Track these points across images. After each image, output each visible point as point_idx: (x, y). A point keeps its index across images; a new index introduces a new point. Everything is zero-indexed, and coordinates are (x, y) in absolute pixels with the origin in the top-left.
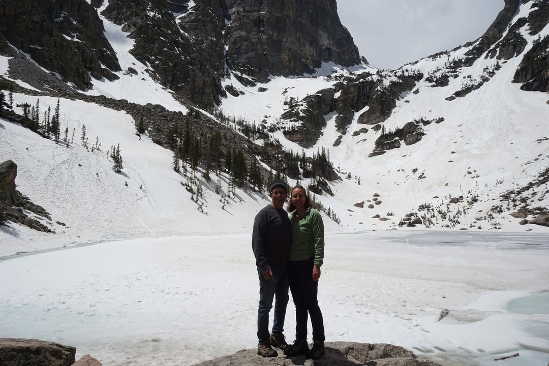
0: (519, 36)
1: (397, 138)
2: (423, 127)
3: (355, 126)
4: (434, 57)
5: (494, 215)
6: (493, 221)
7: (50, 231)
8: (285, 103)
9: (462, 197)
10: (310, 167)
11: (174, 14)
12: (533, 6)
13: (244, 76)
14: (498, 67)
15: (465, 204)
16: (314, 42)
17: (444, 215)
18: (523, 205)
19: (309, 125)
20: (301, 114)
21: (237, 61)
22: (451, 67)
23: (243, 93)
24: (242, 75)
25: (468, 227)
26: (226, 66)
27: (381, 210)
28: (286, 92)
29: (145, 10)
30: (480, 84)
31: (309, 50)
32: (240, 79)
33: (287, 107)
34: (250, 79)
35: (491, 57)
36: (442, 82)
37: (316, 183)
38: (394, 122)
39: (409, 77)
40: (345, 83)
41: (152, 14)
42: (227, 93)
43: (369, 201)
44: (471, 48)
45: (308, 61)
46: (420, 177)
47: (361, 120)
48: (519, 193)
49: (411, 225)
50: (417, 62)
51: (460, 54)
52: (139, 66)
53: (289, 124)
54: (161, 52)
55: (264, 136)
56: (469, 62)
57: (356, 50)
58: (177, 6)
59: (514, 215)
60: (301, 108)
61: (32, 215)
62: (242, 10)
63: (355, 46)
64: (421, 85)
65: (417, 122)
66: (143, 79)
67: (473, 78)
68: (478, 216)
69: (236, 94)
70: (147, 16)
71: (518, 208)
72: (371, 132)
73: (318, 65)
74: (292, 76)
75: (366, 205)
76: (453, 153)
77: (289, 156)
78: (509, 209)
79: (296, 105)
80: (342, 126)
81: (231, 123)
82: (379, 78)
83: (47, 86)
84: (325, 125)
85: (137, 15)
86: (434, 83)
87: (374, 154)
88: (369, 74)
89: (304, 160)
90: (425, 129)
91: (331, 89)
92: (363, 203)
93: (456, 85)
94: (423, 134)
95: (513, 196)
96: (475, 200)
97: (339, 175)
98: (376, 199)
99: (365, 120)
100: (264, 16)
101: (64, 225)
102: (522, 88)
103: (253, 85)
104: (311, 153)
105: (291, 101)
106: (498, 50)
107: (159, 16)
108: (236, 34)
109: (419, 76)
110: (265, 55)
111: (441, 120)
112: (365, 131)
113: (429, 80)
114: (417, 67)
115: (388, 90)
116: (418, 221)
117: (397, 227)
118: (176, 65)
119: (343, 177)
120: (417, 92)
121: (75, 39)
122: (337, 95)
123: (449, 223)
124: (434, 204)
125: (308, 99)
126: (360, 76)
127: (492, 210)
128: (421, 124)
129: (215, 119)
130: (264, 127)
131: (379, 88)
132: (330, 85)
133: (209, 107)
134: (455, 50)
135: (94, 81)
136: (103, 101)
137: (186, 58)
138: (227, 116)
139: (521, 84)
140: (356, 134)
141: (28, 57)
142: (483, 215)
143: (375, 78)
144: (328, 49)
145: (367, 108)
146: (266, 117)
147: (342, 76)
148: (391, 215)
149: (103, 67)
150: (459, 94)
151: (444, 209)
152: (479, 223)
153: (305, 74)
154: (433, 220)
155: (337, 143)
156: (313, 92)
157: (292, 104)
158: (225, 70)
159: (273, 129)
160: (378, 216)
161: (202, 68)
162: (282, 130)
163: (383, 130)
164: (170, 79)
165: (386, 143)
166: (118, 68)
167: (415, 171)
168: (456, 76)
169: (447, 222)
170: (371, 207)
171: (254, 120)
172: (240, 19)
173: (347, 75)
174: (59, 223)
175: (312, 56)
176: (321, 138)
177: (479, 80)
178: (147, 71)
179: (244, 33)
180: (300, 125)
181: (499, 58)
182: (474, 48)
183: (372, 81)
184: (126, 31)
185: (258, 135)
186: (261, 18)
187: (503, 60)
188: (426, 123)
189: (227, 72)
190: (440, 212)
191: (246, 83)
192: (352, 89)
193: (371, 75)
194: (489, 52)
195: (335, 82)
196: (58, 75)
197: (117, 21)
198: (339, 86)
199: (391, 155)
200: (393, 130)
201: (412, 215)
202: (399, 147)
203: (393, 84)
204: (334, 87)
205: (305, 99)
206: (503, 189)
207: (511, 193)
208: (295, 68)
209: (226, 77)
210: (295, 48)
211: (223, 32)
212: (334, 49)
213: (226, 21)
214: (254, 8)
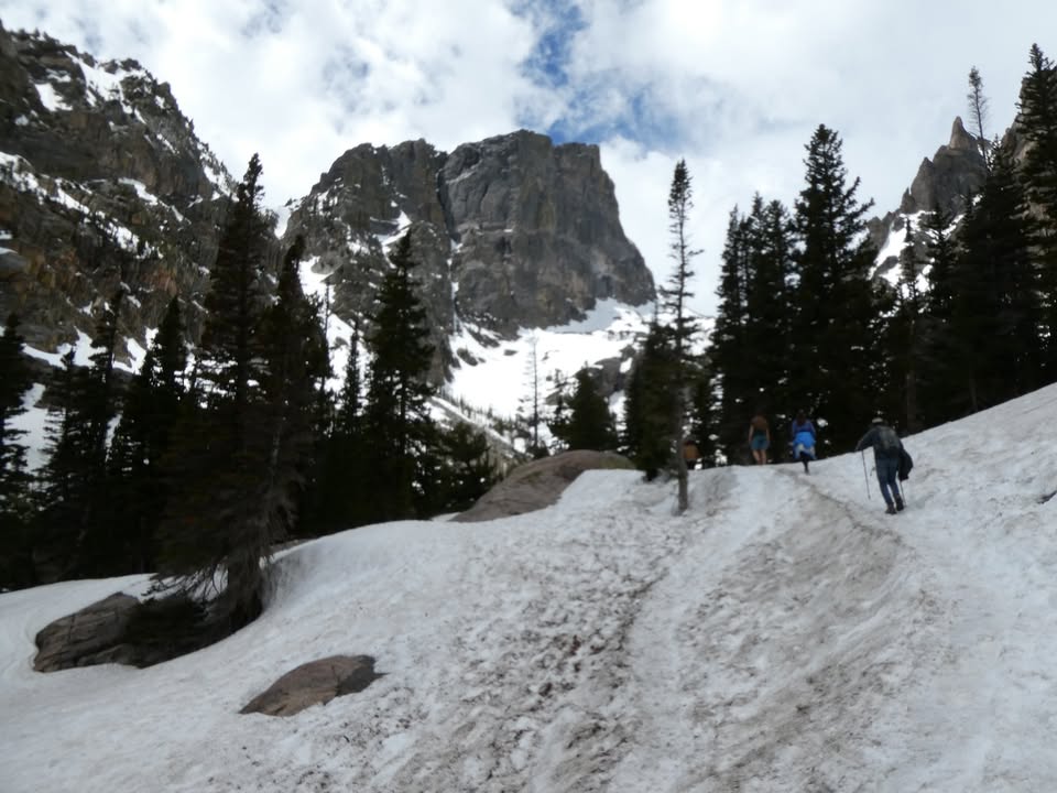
8: (549, 380)
11: (381, 239)
13: (484, 332)
16: (585, 270)
21: (471, 309)
23: (482, 361)
24: (480, 329)
26: (455, 317)
29: (344, 240)
31: (577, 283)
32: (477, 337)
33: (552, 385)
34: (491, 335)
40: (636, 347)
41: (355, 247)
42: (462, 362)
45: (576, 301)
57: (650, 277)
58: (384, 225)
62: (477, 227)
63: (647, 270)
69: (472, 362)
70: (349, 252)
73: (591, 305)
74: (553, 328)
79: (566, 383)
85: (333, 248)
91: (616, 357)
100: (511, 236)
103: (495, 344)
105: (557, 376)
107: (367, 250)
108: (471, 266)
110: (512, 297)
122: (626, 367)
130: (520, 419)
144: (607, 279)
157: (558, 380)
158: (455, 324)
172: (475, 243)
175: (582, 293)
179: (481, 265)
184: (319, 273)
185: (515, 432)
186: (507, 240)
189: (458, 326)
191: (487, 342)
195: (622, 344)
204: (620, 355)
208: (557, 313)
209: (456, 333)
210: (556, 282)
211: (450, 262)
212: (616, 278)
213: (453, 243)
214: (495, 224)
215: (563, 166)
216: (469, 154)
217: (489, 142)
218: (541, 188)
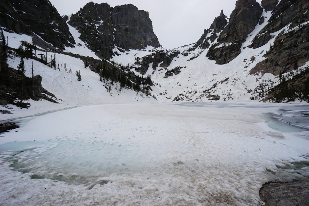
0: (208, 43)
1: (172, 72)
2: (180, 69)
3: (159, 68)
4: (184, 46)
5: (201, 97)
6: (201, 99)
7: (57, 103)
8: (135, 59)
9: (192, 92)
10: (145, 81)
11: (95, 25)
12: (212, 34)
13: (121, 49)
14: (202, 52)
15: (193, 94)
16: (145, 39)
17: (187, 97)
18: (209, 94)
19: (143, 67)
20: (141, 63)
21: (118, 43)
22: (188, 50)
23: (120, 55)
24: (120, 48)
25: (194, 101)
26: (114, 45)
27: (168, 96)
28: (135, 55)
29: (84, 22)
30: (197, 57)
31: (143, 41)
32: (119, 50)
33: (136, 60)
34: (123, 50)
35: (200, 48)
36: (186, 55)
37: (147, 87)
38: (171, 67)
39: (176, 52)
40: (155, 53)
41: (87, 24)
42: (115, 54)
43: (164, 93)
44: (194, 45)
45: (143, 45)
46: (179, 85)
47: (161, 66)
48: (208, 90)
49: (177, 100)
50: (178, 48)
51: (191, 47)
52: (83, 43)
53: (137, 66)
54: (91, 39)
55: (128, 70)
56: (194, 49)
57: (159, 42)
58: (97, 22)
59: (207, 97)
60: (141, 61)
61: (49, 97)
62: (120, 25)
64: (179, 55)
65: (178, 67)
66: (84, 48)
67: (195, 54)
68: (197, 97)
69: (118, 55)
70: (85, 25)
71: (208, 95)
72: (164, 70)
73: (146, 47)
74: (137, 50)
75: (163, 94)
76: (189, 78)
77: (137, 77)
78: (205, 95)
79: (139, 60)
80: (154, 67)
81: (117, 65)
82: (167, 52)
83: (48, 49)
84: (149, 67)
85: (81, 24)
86: (184, 55)
87: (165, 77)
88: (163, 51)
89: (143, 79)
90: (181, 70)
91: (151, 55)
92: (162, 93)
93: (190, 56)
94: (180, 71)
95: (206, 91)
96: (196, 93)
97: (154, 84)
98: (166, 92)
99: (162, 66)
101: (62, 100)
102: (208, 59)
103: (124, 52)
104: (145, 76)
105: (137, 58)
106: (202, 46)
107: (90, 25)
108: (118, 34)
109: (179, 53)
111: (186, 67)
112: (162, 69)
113: (182, 54)
114: (178, 49)
115: (169, 56)
116: (179, 99)
117: (173, 101)
118: (96, 43)
119: (155, 85)
120: (178, 58)
121: (58, 32)
122: (153, 57)
123: (189, 100)
124: (184, 94)
125: (143, 58)
126: (160, 51)
127: (201, 96)
128: (180, 68)
129: (111, 63)
130: (128, 67)
131: (167, 55)
132: (151, 53)
133: (108, 59)
134: (190, 45)
135: (66, 48)
136: (71, 54)
137: (100, 41)
138: (115, 62)
139: (208, 57)
140: (159, 70)
141: (40, 37)
142: (198, 97)
143: (165, 52)
144: (150, 41)
145: (163, 62)
146: (129, 63)
147: (154, 51)
148: (171, 97)
149: (69, 42)
150: (191, 59)
151: (187, 95)
152: (197, 100)
153: (142, 49)
154: (184, 99)
155: (153, 73)
156: (145, 56)
157: (138, 59)
158: (114, 46)
159: (131, 68)
160: (167, 98)
161: (106, 45)
162: (134, 68)
163: (168, 70)
164: (94, 48)
165: (169, 74)
166: (75, 43)
167: (178, 83)
168: (190, 53)
169: (188, 99)
170: (164, 94)
171: (125, 64)
172: (119, 28)
173: (156, 51)
174: (59, 99)
175: (144, 43)
176: (148, 71)
177: (197, 55)
178: (86, 45)
179: (121, 33)
180: (141, 66)
181: (202, 49)
182: (195, 45)
183: (164, 53)
184: (77, 30)
185: (126, 70)
186: (127, 29)
187: (203, 49)
188: (181, 68)
189: (115, 47)
190: (186, 96)
191: (121, 51)
192: (158, 55)
193: (164, 51)
194: (200, 47)
195: (152, 53)
196: (52, 45)
197: (74, 26)
198: (154, 54)
199: (170, 77)
200: (171, 70)
201: (177, 97)
202: (173, 75)
203: (171, 54)
204: (152, 54)
205: (142, 58)
206: (204, 89)
207: (206, 90)
208: (138, 47)
209: (114, 48)
210: (139, 40)
211: (113, 33)
212: (152, 41)
213: (114, 29)
214: (124, 25)
215: (140, 15)
216: (118, 8)
217: (123, 6)
218: (135, 18)
